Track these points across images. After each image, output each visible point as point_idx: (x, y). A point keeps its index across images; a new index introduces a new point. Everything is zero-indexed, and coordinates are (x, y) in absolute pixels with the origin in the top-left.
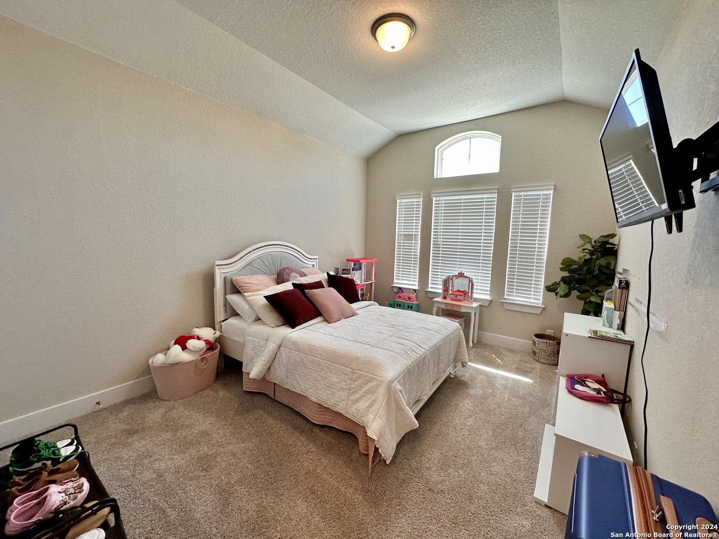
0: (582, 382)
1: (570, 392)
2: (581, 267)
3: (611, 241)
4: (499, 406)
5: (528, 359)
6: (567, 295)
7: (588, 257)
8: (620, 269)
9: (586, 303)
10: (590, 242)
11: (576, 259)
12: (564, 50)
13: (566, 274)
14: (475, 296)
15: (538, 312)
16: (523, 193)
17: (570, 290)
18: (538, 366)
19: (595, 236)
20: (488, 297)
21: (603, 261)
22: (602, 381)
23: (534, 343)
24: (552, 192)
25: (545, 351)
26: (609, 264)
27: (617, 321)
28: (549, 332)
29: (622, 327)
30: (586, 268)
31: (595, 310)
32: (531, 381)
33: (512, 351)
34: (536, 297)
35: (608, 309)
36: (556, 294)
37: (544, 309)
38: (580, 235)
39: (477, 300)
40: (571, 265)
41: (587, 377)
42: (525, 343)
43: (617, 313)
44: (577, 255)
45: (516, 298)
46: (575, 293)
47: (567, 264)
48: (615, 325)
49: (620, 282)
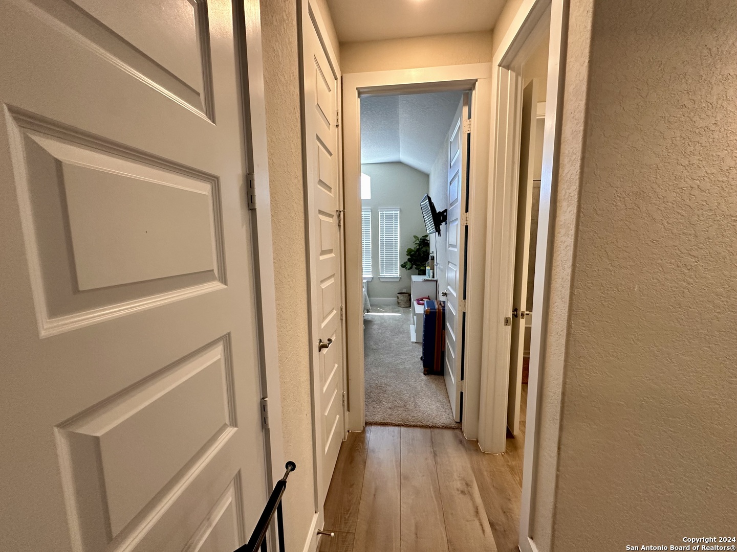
0: (422, 300)
1: (418, 304)
2: (416, 252)
3: (426, 239)
4: (389, 324)
5: (396, 307)
6: (411, 268)
7: (418, 247)
8: (431, 252)
9: (419, 271)
10: (418, 240)
11: (413, 249)
12: (400, 142)
13: (409, 257)
14: (364, 276)
15: (398, 280)
16: (384, 212)
17: (412, 265)
18: (401, 309)
19: (420, 236)
20: (371, 276)
21: (424, 249)
22: (428, 298)
23: (398, 298)
24: (399, 212)
25: (404, 300)
26: (427, 250)
27: (431, 274)
28: (404, 291)
29: (433, 277)
30: (417, 253)
31: (423, 273)
32: (400, 314)
33: (387, 305)
34: (395, 272)
35: (428, 269)
36: (406, 268)
37: (401, 278)
38: (414, 236)
39: (365, 278)
40: (411, 252)
41: (423, 298)
42: (393, 299)
43: (431, 271)
44: (413, 247)
45: (385, 274)
46: (414, 266)
47: (409, 252)
48: (431, 277)
49: (431, 257)
